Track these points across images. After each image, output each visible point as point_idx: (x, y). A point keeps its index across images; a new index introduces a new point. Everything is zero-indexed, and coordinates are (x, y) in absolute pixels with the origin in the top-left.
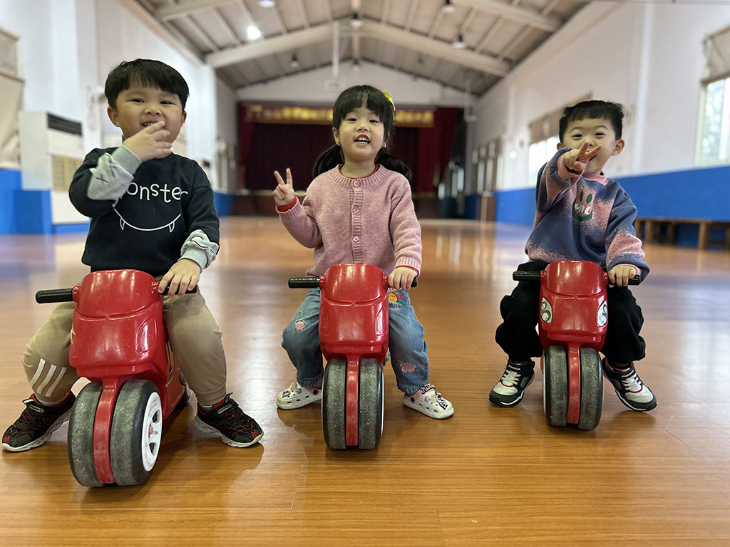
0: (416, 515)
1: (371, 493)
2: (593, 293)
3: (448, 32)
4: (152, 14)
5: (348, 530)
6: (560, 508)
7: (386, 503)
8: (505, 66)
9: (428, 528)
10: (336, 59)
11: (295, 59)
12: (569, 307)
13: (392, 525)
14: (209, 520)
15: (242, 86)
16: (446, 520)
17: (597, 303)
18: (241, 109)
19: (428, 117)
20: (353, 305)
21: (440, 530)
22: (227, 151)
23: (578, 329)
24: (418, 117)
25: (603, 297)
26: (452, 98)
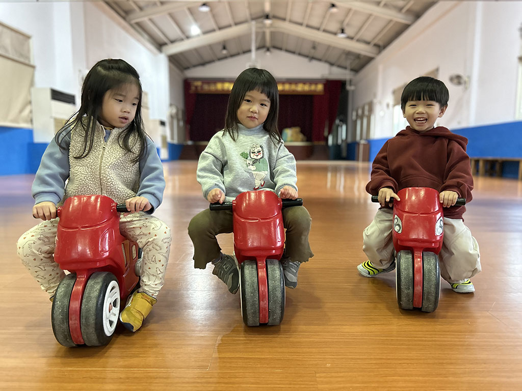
0: (299, 375)
1: (267, 359)
2: (432, 211)
3: (334, 27)
4: (124, 18)
5: (249, 385)
6: (407, 371)
7: (277, 366)
8: (375, 50)
9: (307, 384)
10: (253, 48)
11: (224, 48)
12: (414, 221)
13: (281, 382)
14: (147, 378)
15: (187, 68)
16: (322, 379)
17: (436, 218)
18: (187, 84)
19: (320, 87)
20: (259, 221)
21: (316, 386)
22: (177, 114)
23: (421, 237)
24: (313, 87)
25: (440, 213)
26: (337, 74)
